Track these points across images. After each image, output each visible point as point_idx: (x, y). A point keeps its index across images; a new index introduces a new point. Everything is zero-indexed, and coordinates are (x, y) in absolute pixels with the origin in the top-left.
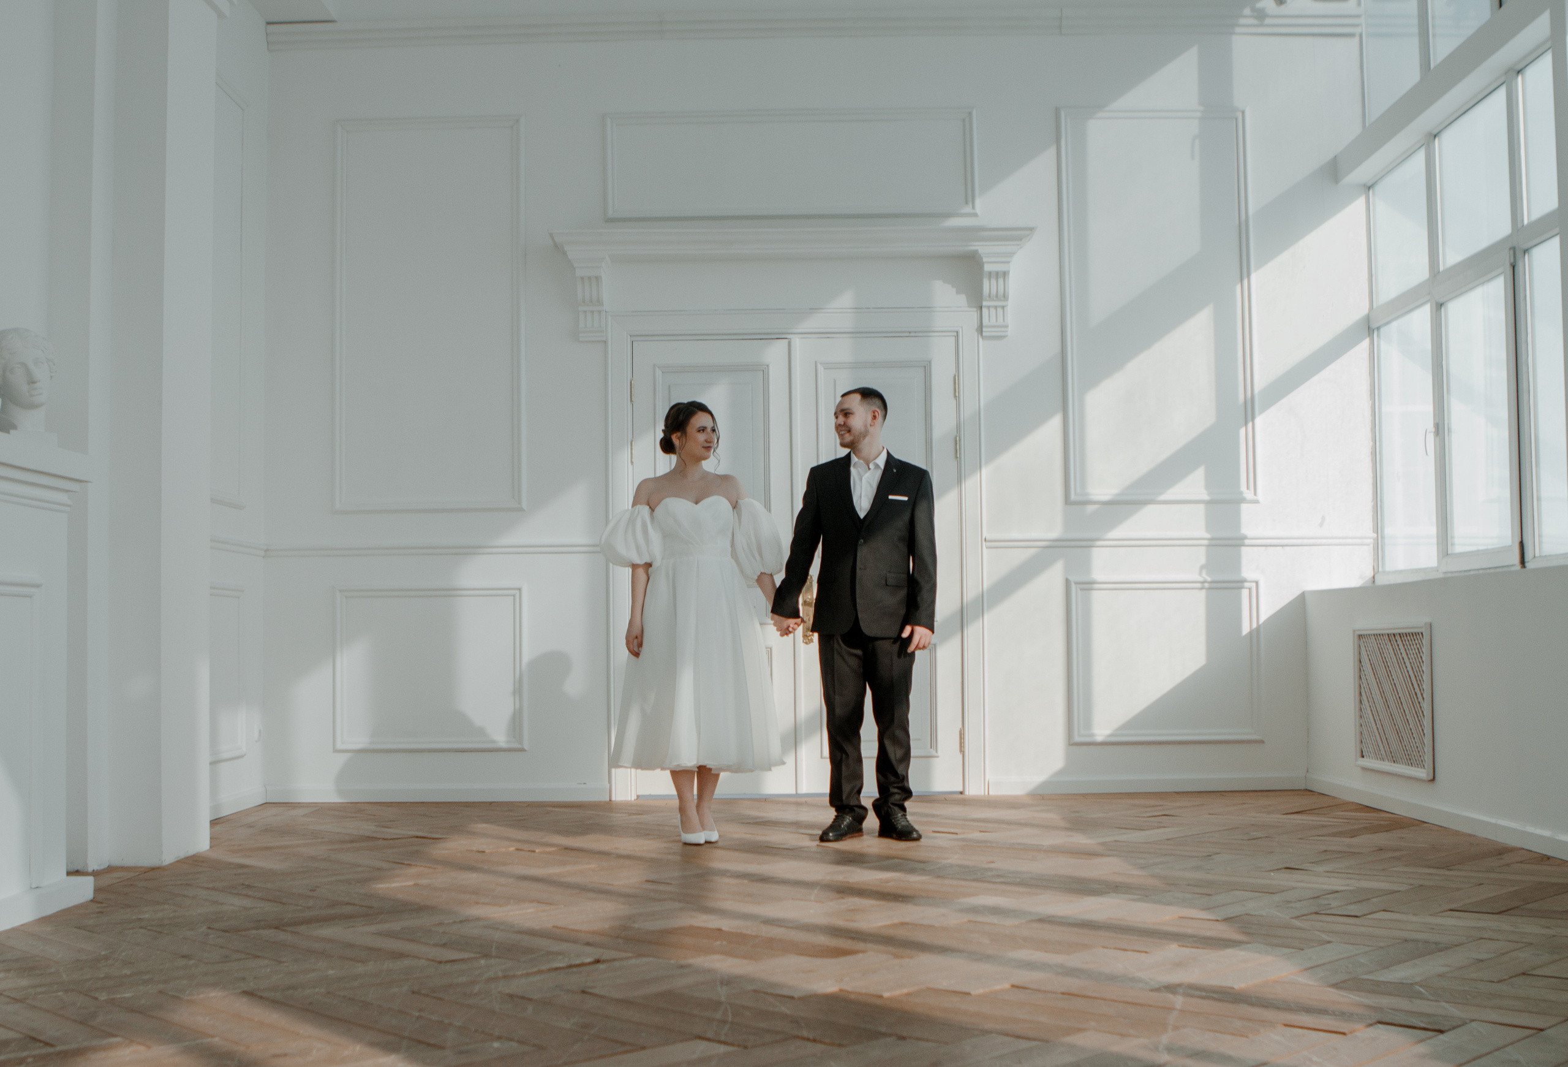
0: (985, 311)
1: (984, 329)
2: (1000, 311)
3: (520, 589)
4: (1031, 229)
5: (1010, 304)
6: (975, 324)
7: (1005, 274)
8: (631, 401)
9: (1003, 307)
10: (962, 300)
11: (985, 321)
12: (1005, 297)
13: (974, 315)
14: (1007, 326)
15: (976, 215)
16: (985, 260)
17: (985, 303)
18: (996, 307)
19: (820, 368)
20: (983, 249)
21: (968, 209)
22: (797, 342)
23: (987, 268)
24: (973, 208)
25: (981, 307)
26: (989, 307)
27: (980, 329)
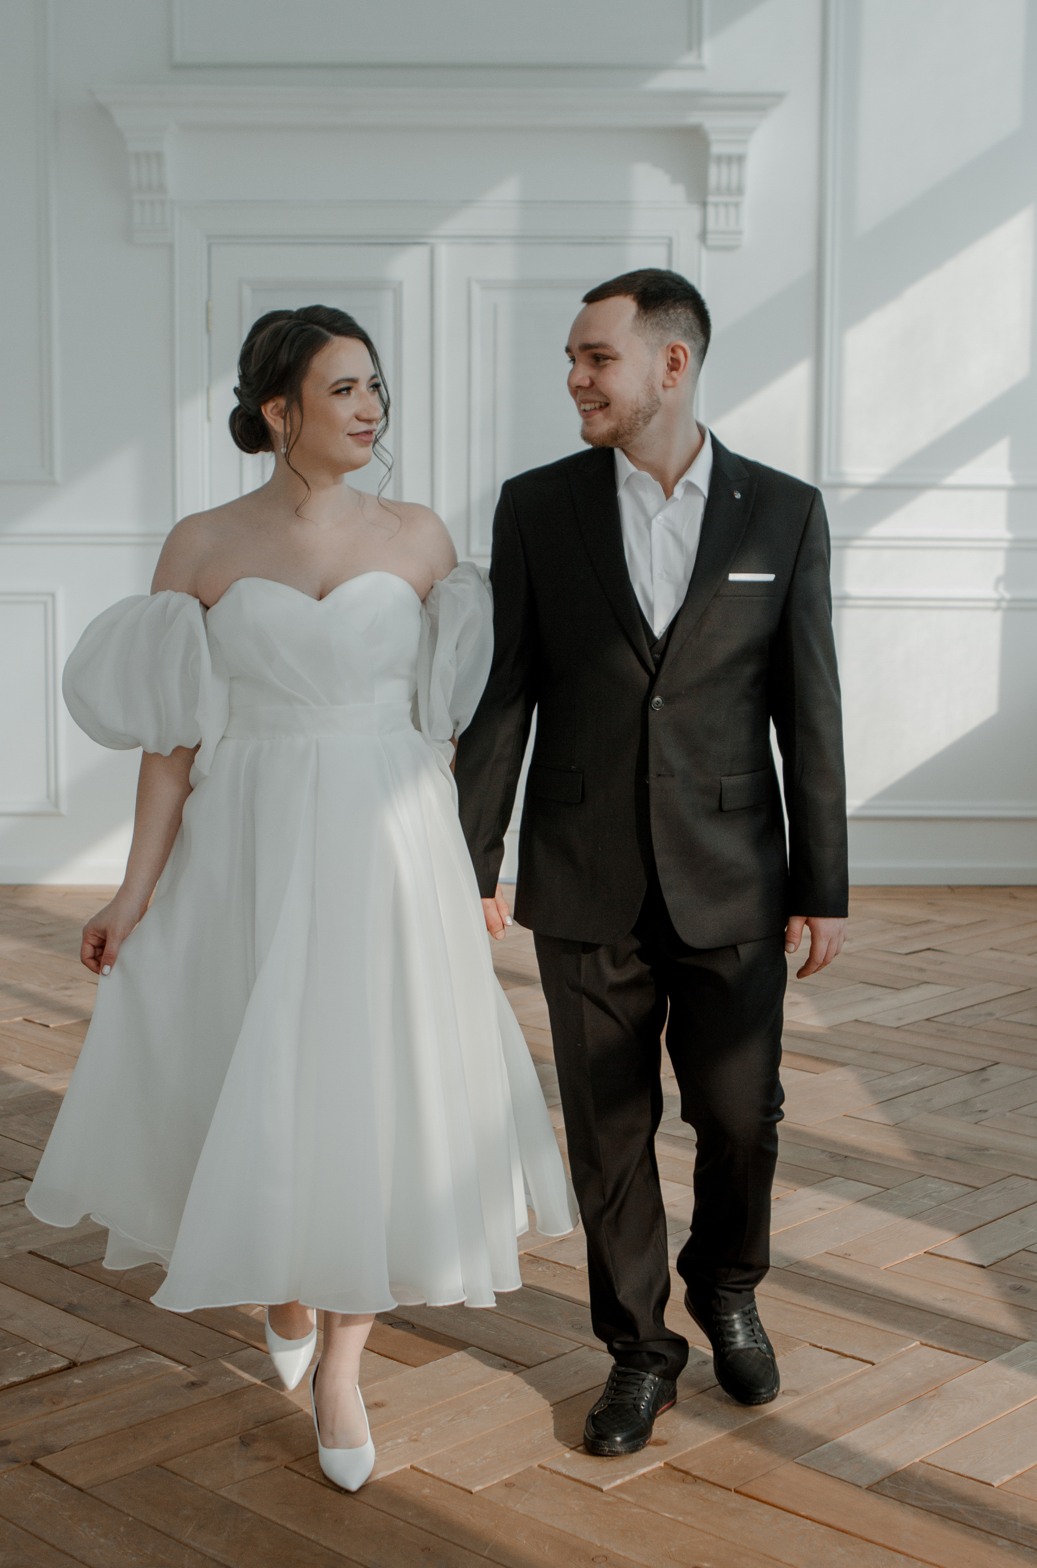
0: (711, 210)
1: (710, 237)
2: (732, 210)
3: (53, 595)
4: (779, 96)
5: (748, 200)
6: (696, 227)
7: (740, 159)
8: (208, 331)
9: (737, 205)
10: (678, 192)
11: (711, 225)
12: (740, 190)
13: (694, 214)
14: (740, 233)
15: (701, 68)
16: (713, 137)
17: (711, 199)
18: (726, 205)
19: (476, 288)
20: (710, 122)
21: (690, 59)
22: (443, 251)
23: (716, 149)
24: (700, 56)
25: (704, 205)
26: (716, 205)
27: (703, 235)
